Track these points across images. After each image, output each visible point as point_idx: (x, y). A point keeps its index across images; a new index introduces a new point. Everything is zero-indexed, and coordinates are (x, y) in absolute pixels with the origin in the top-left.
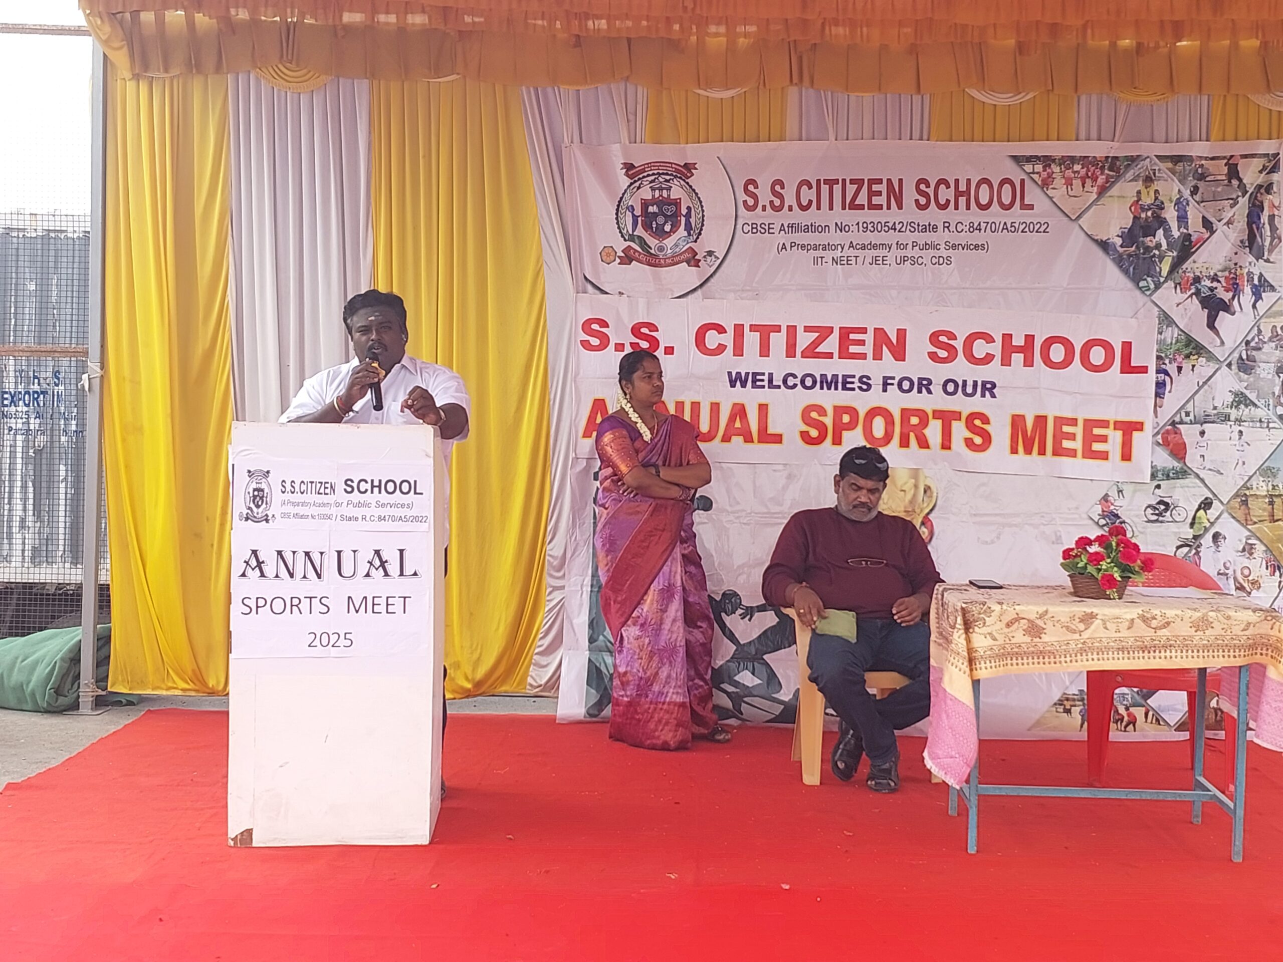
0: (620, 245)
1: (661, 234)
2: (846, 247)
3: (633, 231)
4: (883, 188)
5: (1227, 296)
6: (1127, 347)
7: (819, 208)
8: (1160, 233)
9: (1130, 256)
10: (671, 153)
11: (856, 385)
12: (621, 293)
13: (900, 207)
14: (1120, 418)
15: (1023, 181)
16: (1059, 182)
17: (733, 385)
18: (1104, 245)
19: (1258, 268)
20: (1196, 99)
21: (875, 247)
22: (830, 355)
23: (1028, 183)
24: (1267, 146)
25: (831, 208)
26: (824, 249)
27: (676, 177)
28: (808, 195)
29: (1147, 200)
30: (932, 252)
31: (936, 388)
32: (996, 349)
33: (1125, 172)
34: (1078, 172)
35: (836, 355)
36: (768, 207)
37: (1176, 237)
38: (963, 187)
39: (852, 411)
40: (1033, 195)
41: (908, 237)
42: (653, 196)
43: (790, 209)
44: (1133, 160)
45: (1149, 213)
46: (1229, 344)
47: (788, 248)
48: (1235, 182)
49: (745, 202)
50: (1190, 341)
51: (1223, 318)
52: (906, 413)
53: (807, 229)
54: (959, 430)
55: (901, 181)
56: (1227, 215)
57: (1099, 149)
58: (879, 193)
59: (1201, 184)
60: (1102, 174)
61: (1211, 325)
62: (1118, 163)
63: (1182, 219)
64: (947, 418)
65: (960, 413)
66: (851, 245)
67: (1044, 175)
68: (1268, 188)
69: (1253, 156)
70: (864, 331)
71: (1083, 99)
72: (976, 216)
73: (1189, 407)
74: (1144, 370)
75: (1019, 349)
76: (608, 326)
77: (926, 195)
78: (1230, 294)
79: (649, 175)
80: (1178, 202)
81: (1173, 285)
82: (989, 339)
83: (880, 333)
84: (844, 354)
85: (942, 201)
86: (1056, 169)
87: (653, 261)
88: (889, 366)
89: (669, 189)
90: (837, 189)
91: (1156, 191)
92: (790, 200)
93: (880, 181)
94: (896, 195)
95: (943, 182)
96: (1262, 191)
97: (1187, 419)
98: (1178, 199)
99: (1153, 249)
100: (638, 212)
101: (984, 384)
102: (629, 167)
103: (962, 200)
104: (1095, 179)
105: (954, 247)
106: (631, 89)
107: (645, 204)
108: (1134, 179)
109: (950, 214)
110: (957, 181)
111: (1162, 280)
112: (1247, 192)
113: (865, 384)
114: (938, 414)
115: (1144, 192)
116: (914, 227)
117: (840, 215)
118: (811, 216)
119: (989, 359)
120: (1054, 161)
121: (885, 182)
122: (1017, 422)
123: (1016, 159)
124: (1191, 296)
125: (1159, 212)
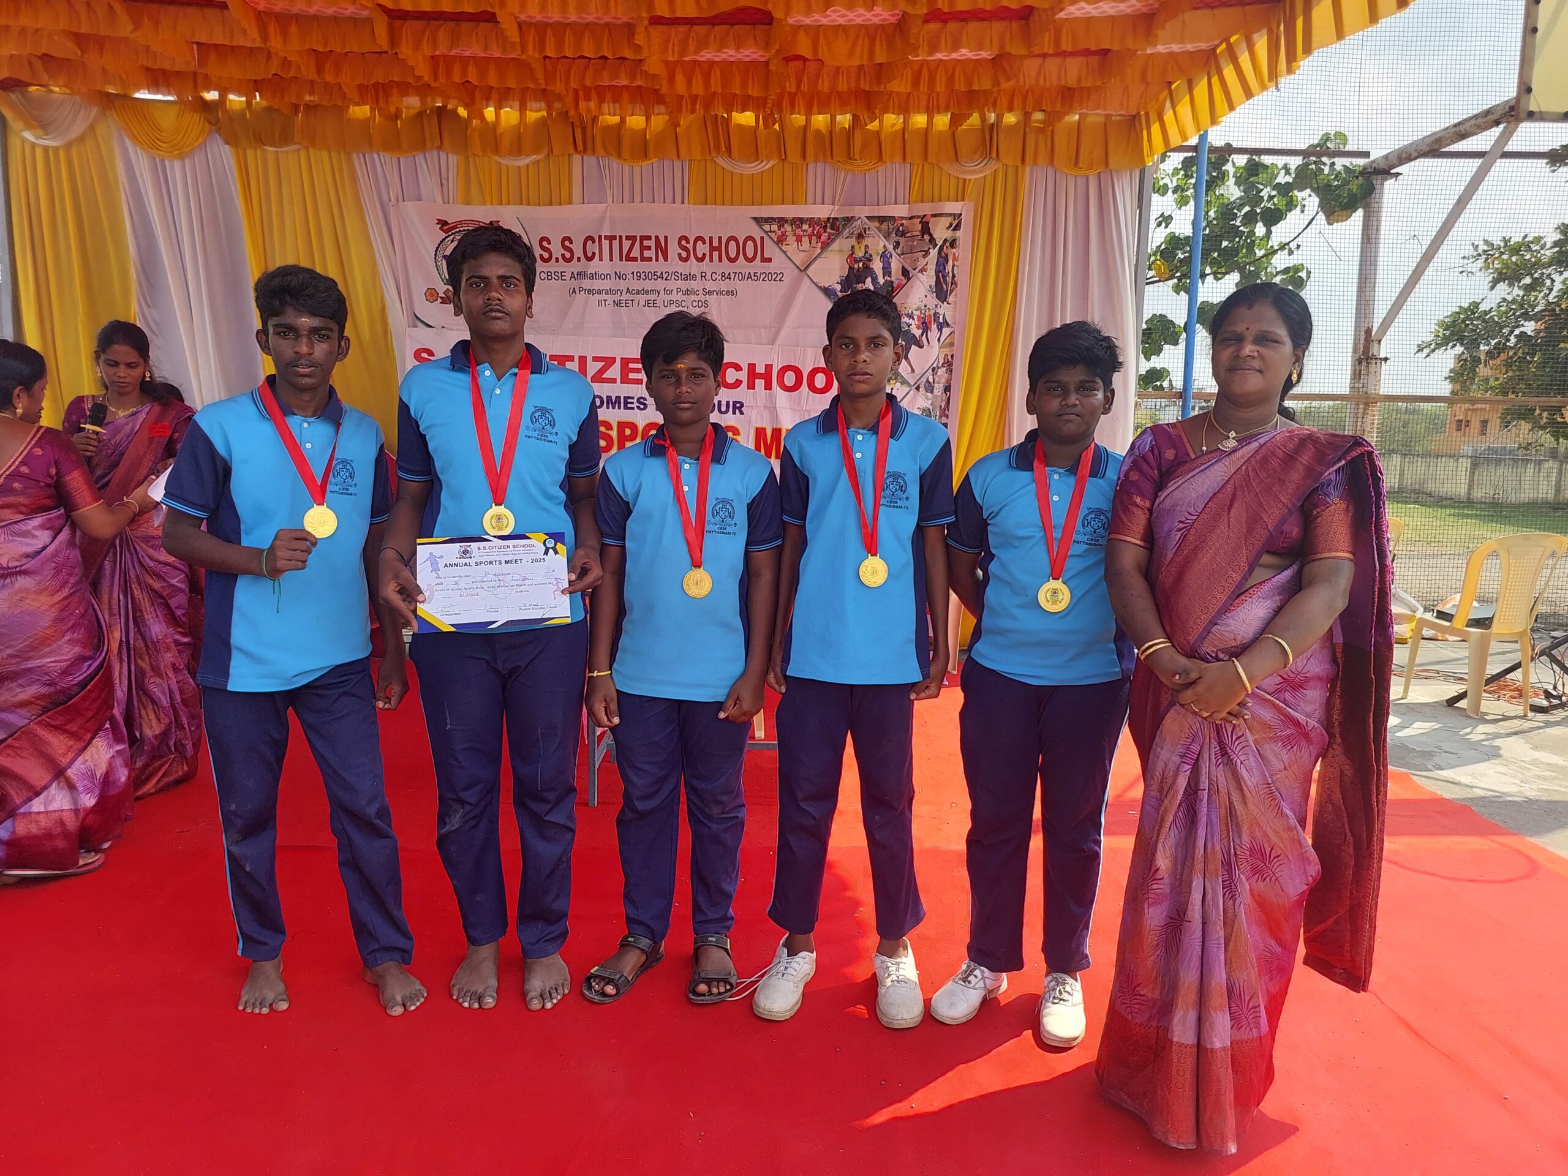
0: (441, 288)
2: (624, 293)
4: (652, 243)
5: (917, 333)
7: (601, 260)
10: (478, 212)
11: (636, 404)
12: (442, 327)
13: (666, 259)
15: (762, 238)
16: (791, 239)
18: (826, 290)
20: (900, 168)
21: (647, 292)
22: (613, 381)
23: (766, 239)
24: (953, 207)
25: (611, 259)
26: (607, 293)
28: (592, 248)
29: (860, 253)
30: (693, 297)
32: (743, 375)
33: (844, 229)
34: (806, 231)
35: (618, 381)
36: (561, 259)
37: (882, 283)
38: (716, 244)
39: (633, 426)
40: (770, 250)
41: (673, 285)
43: (579, 259)
44: (849, 220)
45: (861, 265)
47: (578, 292)
48: (927, 238)
51: (914, 350)
53: (592, 277)
55: (666, 237)
56: (921, 264)
57: (822, 212)
58: (649, 248)
59: (902, 240)
60: (825, 232)
61: (905, 357)
62: (838, 223)
63: (886, 269)
66: (628, 291)
67: (779, 233)
68: (953, 243)
69: (941, 215)
71: (811, 166)
72: (726, 267)
77: (686, 249)
78: (921, 331)
79: (460, 231)
80: (883, 255)
82: (738, 368)
84: (625, 380)
85: (700, 255)
86: (788, 227)
90: (616, 243)
91: (866, 246)
92: (578, 252)
93: (649, 238)
95: (699, 238)
96: (948, 245)
98: (884, 252)
101: (735, 403)
102: (442, 223)
103: (716, 254)
104: (819, 237)
105: (710, 293)
106: (443, 156)
108: (850, 236)
109: (705, 266)
110: (711, 238)
112: (936, 245)
115: (857, 246)
116: (678, 276)
117: (620, 266)
118: (595, 266)
119: (738, 383)
120: (786, 221)
121: (653, 238)
122: (760, 433)
123: (757, 220)
125: (868, 263)
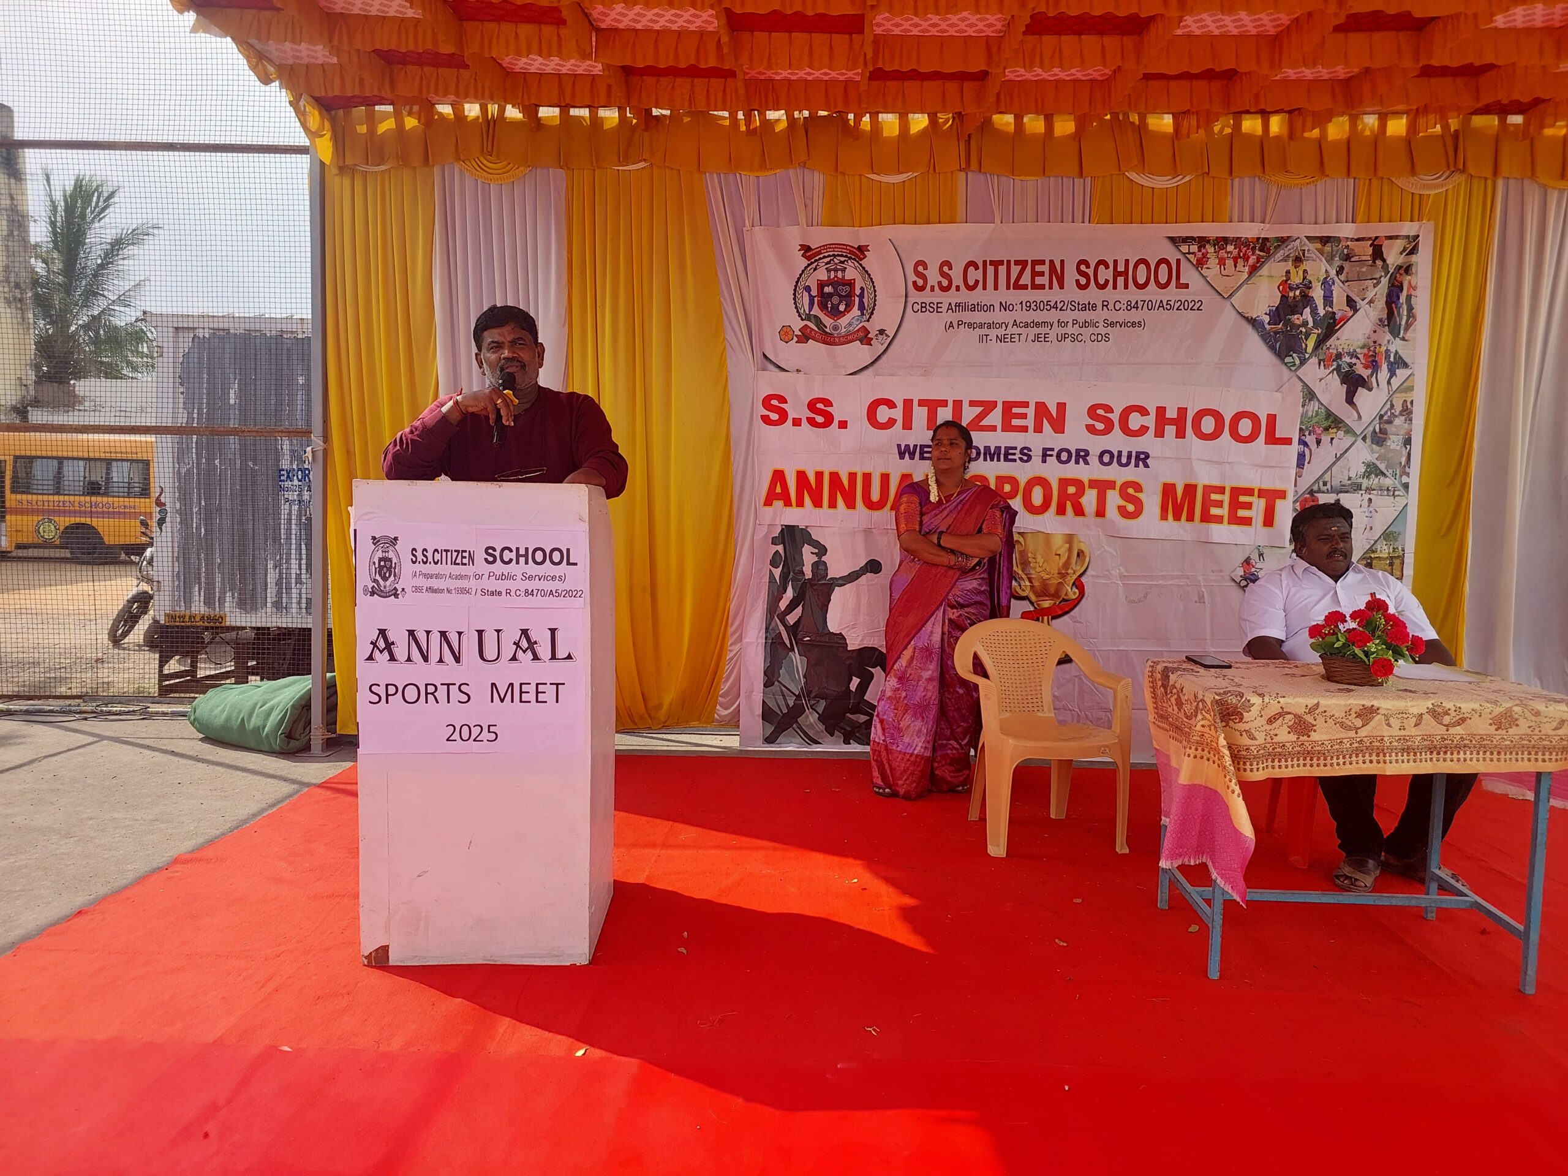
0: (797, 324)
1: (836, 314)
2: (1010, 326)
3: (810, 310)
4: (1045, 268)
5: (1365, 373)
6: (1272, 419)
7: (985, 288)
8: (1308, 310)
9: (1276, 333)
10: (845, 235)
11: (1018, 456)
12: (798, 371)
13: (1062, 287)
14: (1264, 486)
15: (1178, 261)
16: (1213, 262)
17: (902, 455)
18: (1254, 322)
19: (1396, 345)
20: (1343, 184)
21: (1037, 325)
22: (993, 428)
23: (1184, 264)
24: (1408, 228)
25: (996, 288)
26: (989, 327)
27: (850, 258)
28: (974, 275)
29: (1296, 279)
30: (1091, 330)
31: (1093, 459)
32: (1150, 421)
33: (1275, 253)
34: (1231, 252)
35: (999, 428)
36: (936, 288)
37: (1322, 315)
38: (1121, 268)
39: (1013, 481)
40: (1189, 274)
41: (1069, 316)
42: (829, 277)
43: (958, 288)
44: (1283, 241)
45: (1298, 293)
46: (1366, 418)
47: (955, 325)
48: (1379, 263)
49: (915, 283)
50: (1329, 414)
51: (1361, 392)
52: (1064, 483)
53: (973, 308)
54: (1113, 499)
55: (1062, 262)
56: (1370, 295)
57: (1250, 230)
58: (1042, 274)
59: (1346, 265)
60: (1253, 254)
61: (1350, 400)
62: (1268, 244)
63: (1328, 299)
64: (1102, 486)
65: (1114, 482)
66: (1015, 324)
67: (1199, 255)
68: (1407, 269)
69: (1397, 237)
70: (1025, 404)
71: (1238, 181)
72: (1134, 294)
73: (1327, 477)
74: (1287, 441)
75: (1171, 422)
76: (786, 402)
77: (1086, 275)
78: (1369, 371)
79: (825, 257)
81: (1317, 361)
82: (1143, 411)
83: (1041, 408)
84: (1007, 427)
85: (1102, 282)
86: (1210, 249)
87: (828, 339)
88: (1049, 438)
89: (844, 270)
90: (1002, 270)
91: (1305, 271)
92: (958, 280)
93: (1042, 262)
94: (1057, 275)
95: (1102, 262)
96: (1402, 271)
97: (1324, 488)
98: (1325, 279)
99: (1300, 326)
100: (814, 292)
101: (1138, 454)
102: (806, 249)
103: (1121, 280)
104: (1246, 259)
105: (1112, 324)
106: (808, 174)
107: (821, 285)
108: (1285, 259)
109: (1109, 294)
110: (1115, 262)
111: (1307, 356)
112: (1389, 271)
113: (1026, 455)
114: (1093, 484)
115: (1293, 271)
116: (1075, 306)
117: (1006, 295)
118: (978, 296)
119: (1144, 430)
120: (1208, 242)
121: (1047, 263)
122: (1168, 490)
123: (1172, 240)
124: (1332, 372)
125: (1307, 291)
